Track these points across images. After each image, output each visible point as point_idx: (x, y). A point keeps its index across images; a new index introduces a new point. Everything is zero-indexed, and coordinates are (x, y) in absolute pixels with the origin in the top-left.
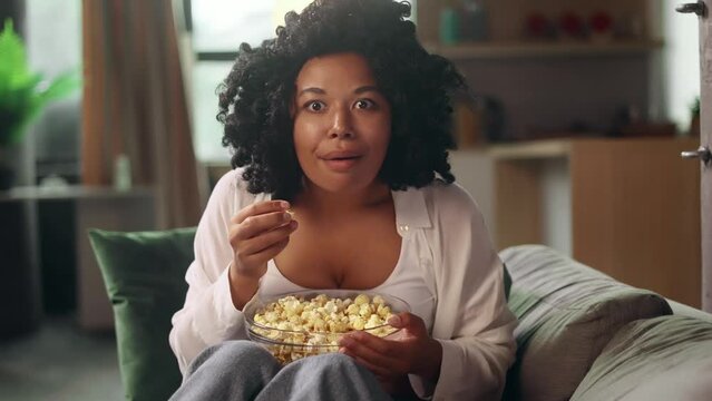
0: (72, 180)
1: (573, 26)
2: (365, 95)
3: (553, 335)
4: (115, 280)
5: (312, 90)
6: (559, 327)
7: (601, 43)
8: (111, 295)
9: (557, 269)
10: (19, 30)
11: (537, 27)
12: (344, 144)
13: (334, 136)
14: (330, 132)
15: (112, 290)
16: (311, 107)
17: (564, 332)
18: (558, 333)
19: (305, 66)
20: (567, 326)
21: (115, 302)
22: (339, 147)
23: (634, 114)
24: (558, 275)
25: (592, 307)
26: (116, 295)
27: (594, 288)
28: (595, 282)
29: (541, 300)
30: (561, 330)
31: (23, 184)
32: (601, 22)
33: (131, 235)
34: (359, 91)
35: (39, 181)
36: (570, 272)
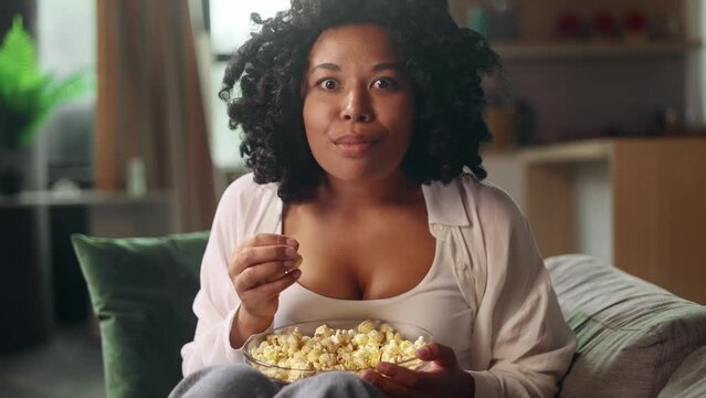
0: (84, 185)
1: (605, 25)
2: (385, 73)
3: (606, 359)
4: (101, 293)
5: (325, 66)
6: (614, 351)
7: (635, 43)
8: (96, 310)
9: (606, 283)
10: (30, 27)
11: (569, 27)
12: (358, 127)
13: (347, 117)
14: (343, 113)
15: (98, 303)
16: (324, 85)
17: (619, 358)
18: (612, 358)
19: (319, 39)
20: (624, 350)
21: (102, 318)
22: (352, 131)
23: (671, 117)
24: (606, 290)
25: (653, 328)
26: (102, 310)
27: (651, 305)
28: (654, 298)
29: (589, 319)
30: (616, 354)
31: (34, 189)
32: (636, 22)
33: (121, 242)
34: (378, 68)
35: (50, 185)
36: (620, 286)
